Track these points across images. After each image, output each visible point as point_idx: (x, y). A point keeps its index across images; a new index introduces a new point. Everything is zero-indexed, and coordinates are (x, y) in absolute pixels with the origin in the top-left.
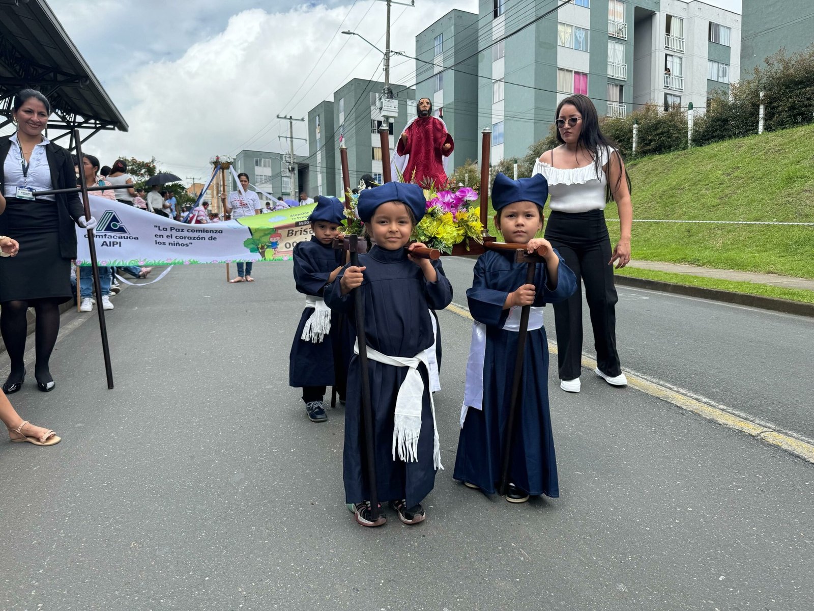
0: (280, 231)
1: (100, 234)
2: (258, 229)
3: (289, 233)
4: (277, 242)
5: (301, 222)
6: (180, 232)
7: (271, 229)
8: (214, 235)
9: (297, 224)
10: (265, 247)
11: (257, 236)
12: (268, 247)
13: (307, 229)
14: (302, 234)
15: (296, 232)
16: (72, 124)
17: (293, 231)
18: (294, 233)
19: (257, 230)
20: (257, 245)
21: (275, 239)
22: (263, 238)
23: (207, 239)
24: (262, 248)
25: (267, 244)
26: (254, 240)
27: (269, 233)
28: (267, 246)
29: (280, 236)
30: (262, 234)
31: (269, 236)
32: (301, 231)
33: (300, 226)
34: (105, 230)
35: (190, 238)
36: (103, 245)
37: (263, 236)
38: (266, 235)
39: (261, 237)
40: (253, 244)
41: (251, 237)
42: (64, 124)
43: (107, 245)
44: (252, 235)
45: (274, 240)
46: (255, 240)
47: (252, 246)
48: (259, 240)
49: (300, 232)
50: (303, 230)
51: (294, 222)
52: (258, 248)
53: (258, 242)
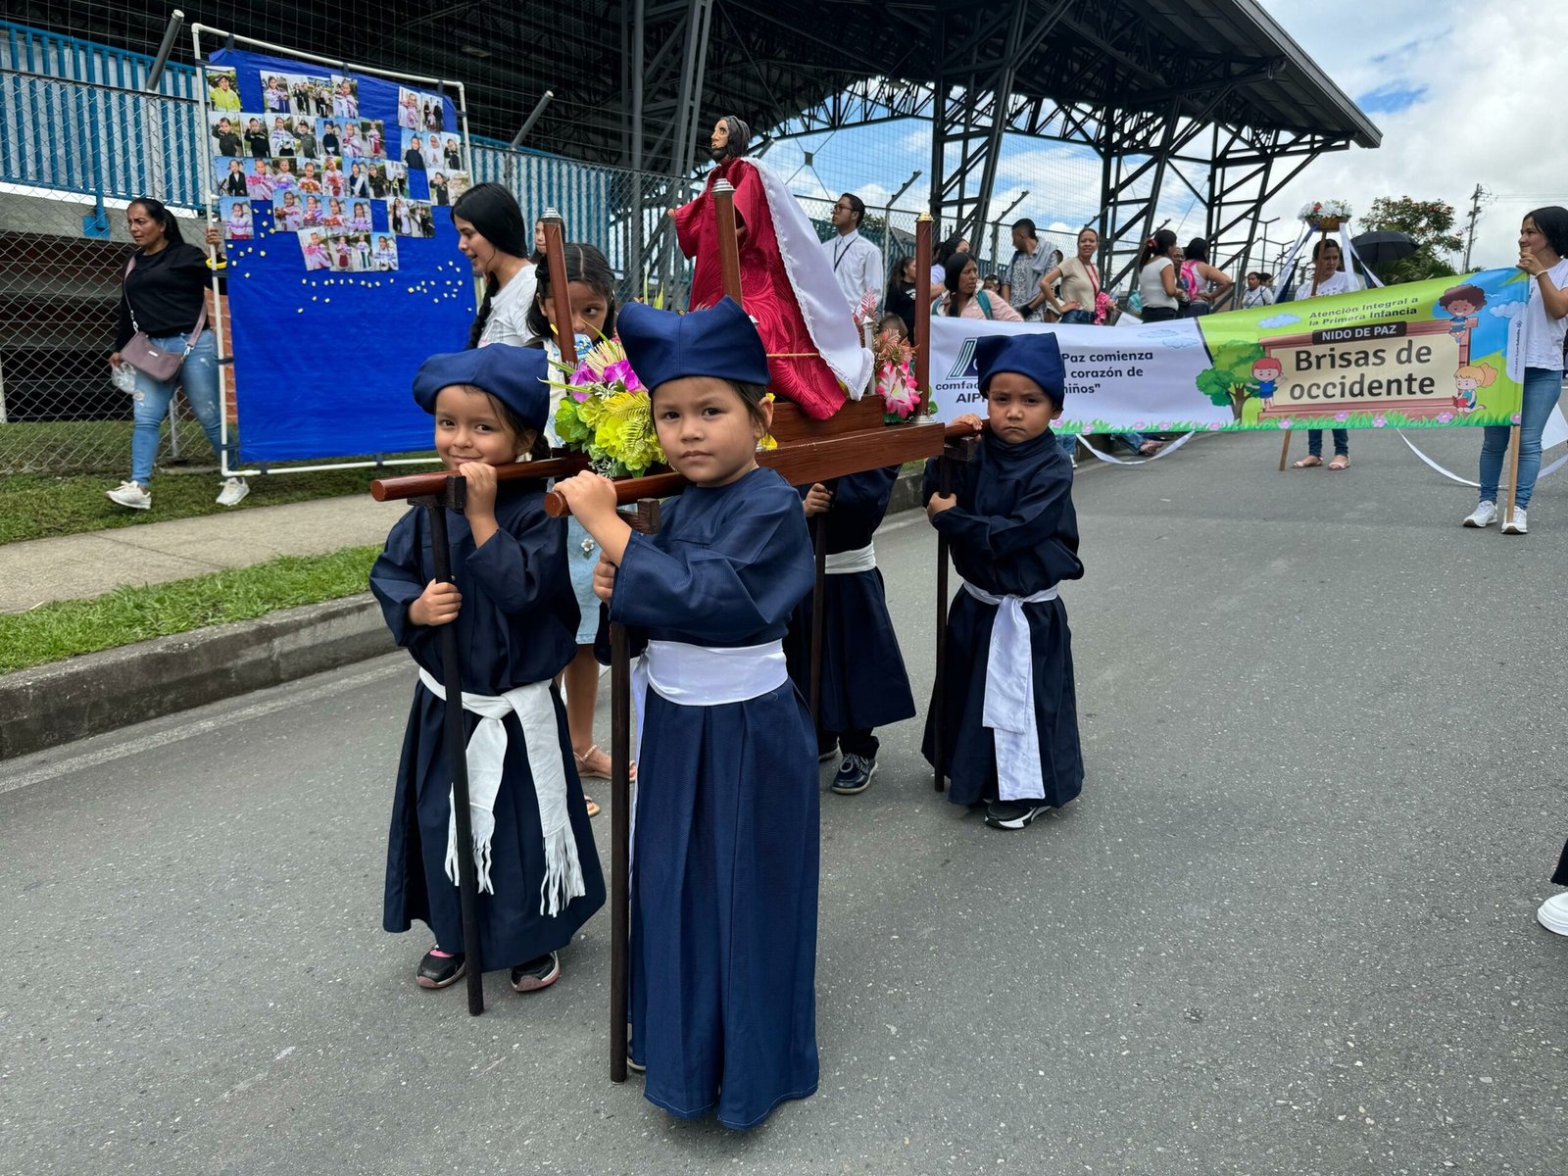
0: (1275, 353)
1: (956, 382)
2: (1225, 346)
3: (1299, 360)
4: (1273, 382)
5: (1327, 331)
6: (1079, 363)
7: (1252, 345)
8: (1138, 364)
9: (1317, 338)
10: (1246, 393)
11: (1224, 362)
12: (1253, 393)
13: (1349, 354)
14: (1337, 365)
15: (1319, 359)
16: (1269, 151)
17: (1309, 354)
18: (1313, 359)
19: (1223, 349)
20: (1225, 386)
21: (1265, 372)
22: (1236, 369)
23: (1125, 373)
24: (1239, 394)
25: (1250, 385)
26: (1217, 373)
27: (1249, 358)
28: (1249, 389)
29: (1276, 365)
30: (1234, 359)
31: (1251, 364)
32: (1332, 357)
33: (1327, 342)
34: (966, 374)
35: (1095, 374)
36: (959, 400)
37: (1237, 364)
38: (1243, 361)
39: (1232, 366)
40: (1216, 383)
41: (1210, 367)
42: (1255, 153)
43: (964, 400)
44: (1212, 361)
45: (1264, 375)
46: (1221, 375)
47: (1215, 389)
48: (1228, 374)
49: (1328, 359)
50: (1337, 354)
51: (1309, 330)
52: (1228, 393)
53: (1227, 379)
